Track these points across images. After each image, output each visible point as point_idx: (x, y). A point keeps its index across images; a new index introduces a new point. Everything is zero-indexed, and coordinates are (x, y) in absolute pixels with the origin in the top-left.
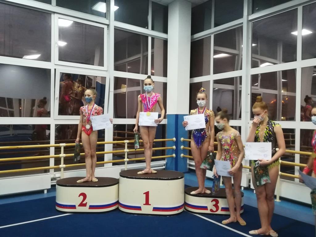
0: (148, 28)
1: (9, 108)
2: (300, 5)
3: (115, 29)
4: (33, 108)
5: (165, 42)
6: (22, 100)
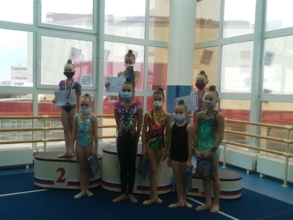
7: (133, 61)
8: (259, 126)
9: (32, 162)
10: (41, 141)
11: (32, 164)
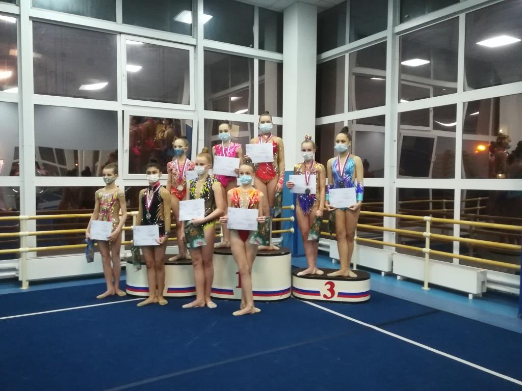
0: (253, 47)
1: (59, 163)
2: (461, 11)
3: (204, 50)
4: (96, 165)
5: (280, 66)
6: (79, 152)
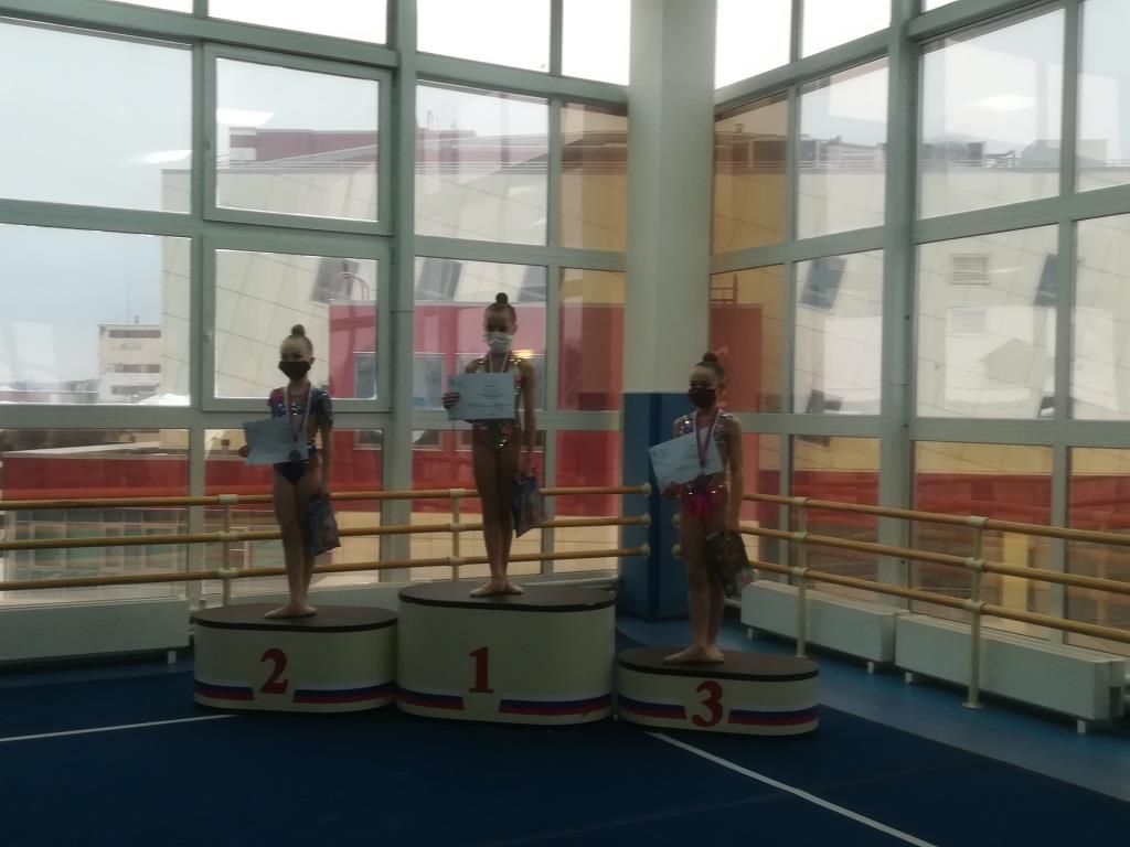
7: (508, 324)
8: (907, 521)
9: (187, 644)
10: (214, 576)
11: (186, 647)
